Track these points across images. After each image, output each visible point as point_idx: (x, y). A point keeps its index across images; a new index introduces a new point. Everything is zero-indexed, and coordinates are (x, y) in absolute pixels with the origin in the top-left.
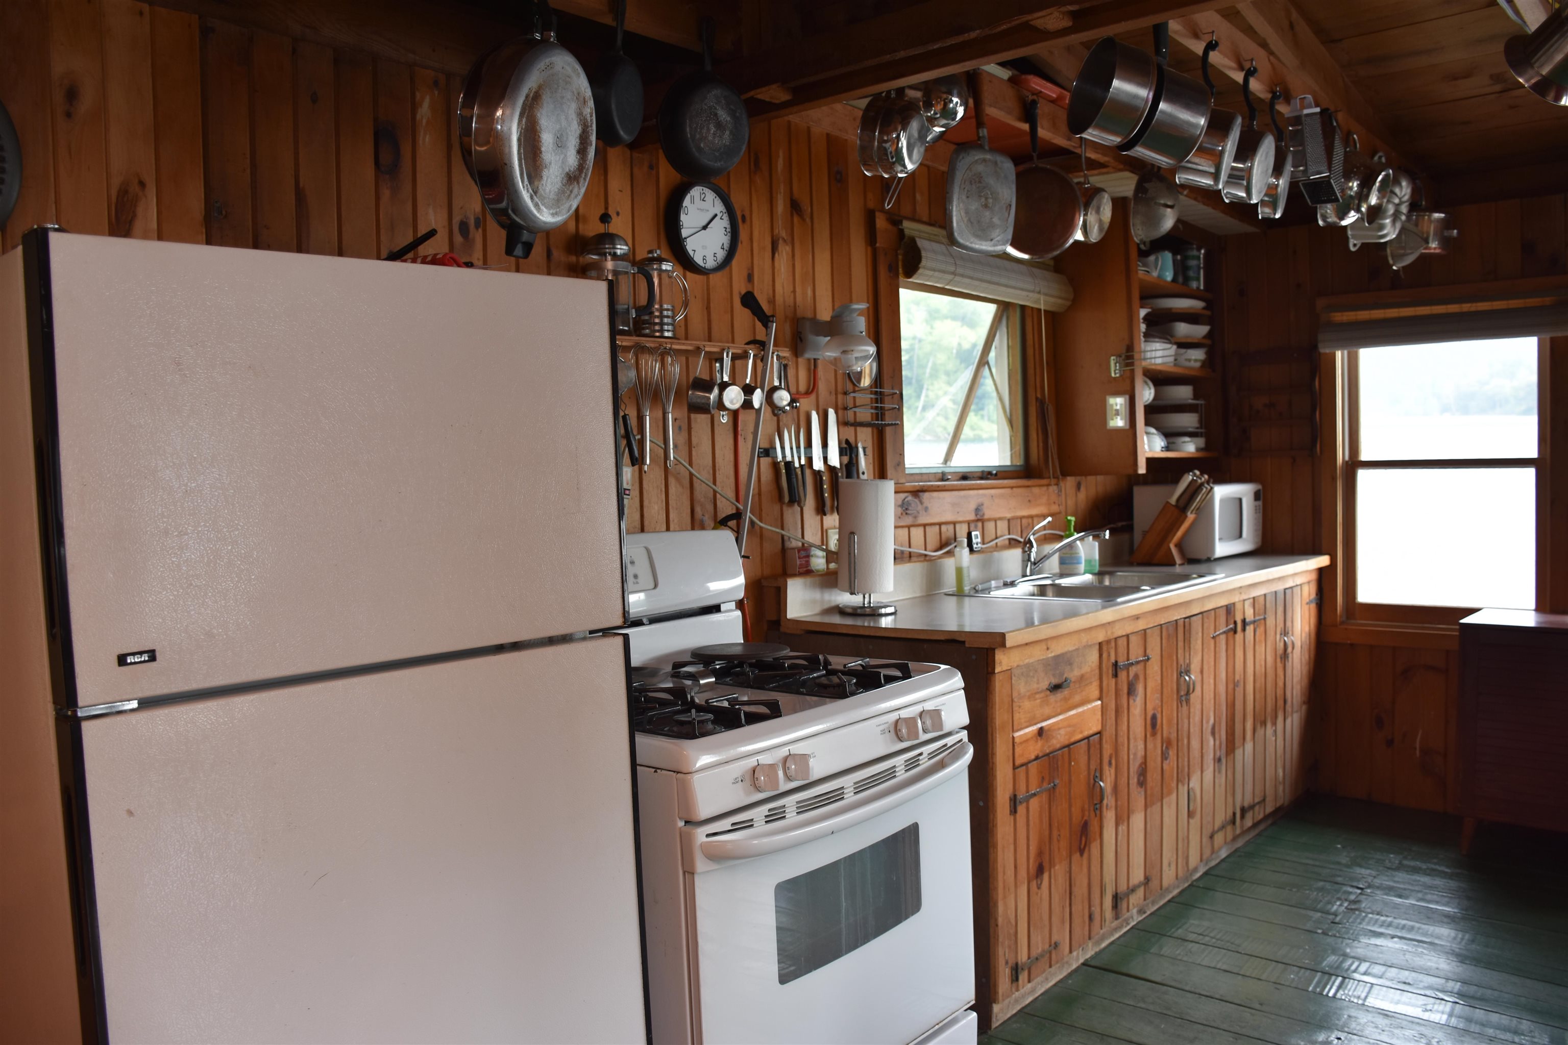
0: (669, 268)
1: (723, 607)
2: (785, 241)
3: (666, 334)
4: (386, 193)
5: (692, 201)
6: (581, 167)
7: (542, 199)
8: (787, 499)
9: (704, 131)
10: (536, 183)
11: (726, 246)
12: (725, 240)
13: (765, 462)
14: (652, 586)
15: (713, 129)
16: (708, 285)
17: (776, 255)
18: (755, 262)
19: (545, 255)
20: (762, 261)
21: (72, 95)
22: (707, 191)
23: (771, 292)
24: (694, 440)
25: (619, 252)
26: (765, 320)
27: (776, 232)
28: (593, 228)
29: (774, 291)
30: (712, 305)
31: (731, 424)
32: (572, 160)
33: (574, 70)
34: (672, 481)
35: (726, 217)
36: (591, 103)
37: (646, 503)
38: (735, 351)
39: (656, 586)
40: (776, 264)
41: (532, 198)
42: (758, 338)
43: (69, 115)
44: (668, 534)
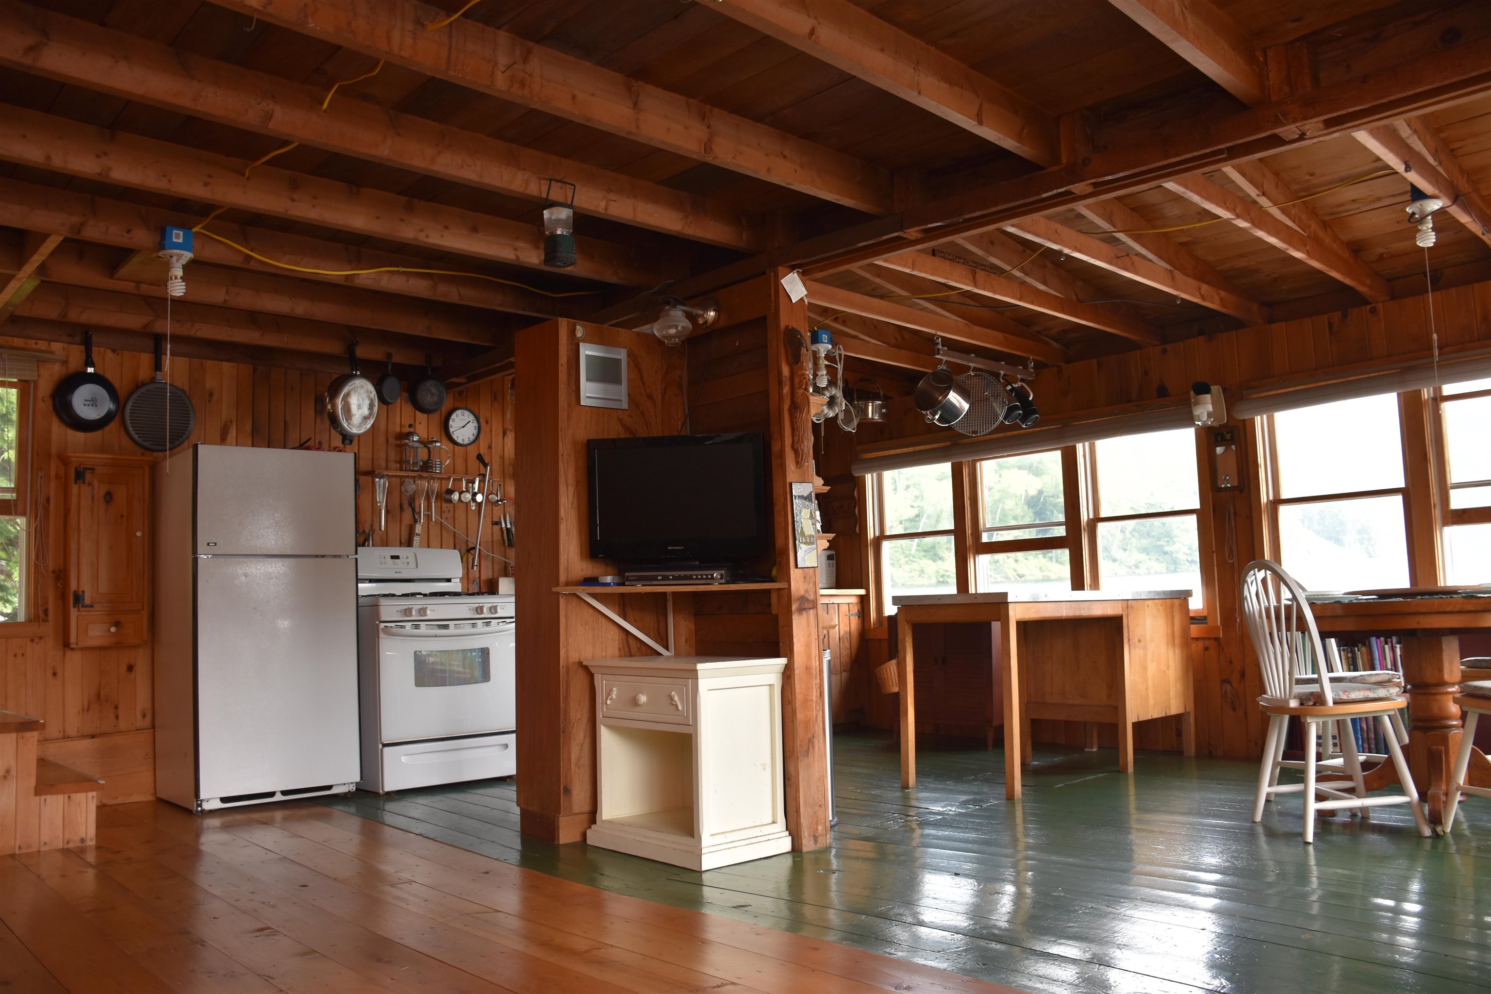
0: (439, 445)
1: (452, 580)
2: (510, 430)
3: (437, 471)
4: (318, 421)
5: (457, 416)
6: (370, 414)
7: (353, 426)
8: (507, 544)
9: (426, 396)
10: (349, 421)
11: (475, 434)
12: (475, 432)
13: (496, 527)
14: (415, 567)
15: (429, 395)
16: (466, 451)
17: (506, 437)
18: (493, 440)
19: (385, 441)
20: (497, 441)
21: (211, 395)
22: (465, 411)
23: (502, 453)
24: (456, 516)
25: (415, 439)
26: (485, 465)
27: (505, 426)
28: (406, 430)
29: (504, 452)
30: (468, 459)
31: (477, 511)
32: (366, 411)
33: (365, 383)
34: (444, 533)
35: (475, 422)
36: (374, 392)
37: (430, 541)
38: (455, 477)
39: (417, 567)
40: (505, 441)
41: (348, 426)
42: (481, 472)
43: (210, 401)
44: (428, 549)
